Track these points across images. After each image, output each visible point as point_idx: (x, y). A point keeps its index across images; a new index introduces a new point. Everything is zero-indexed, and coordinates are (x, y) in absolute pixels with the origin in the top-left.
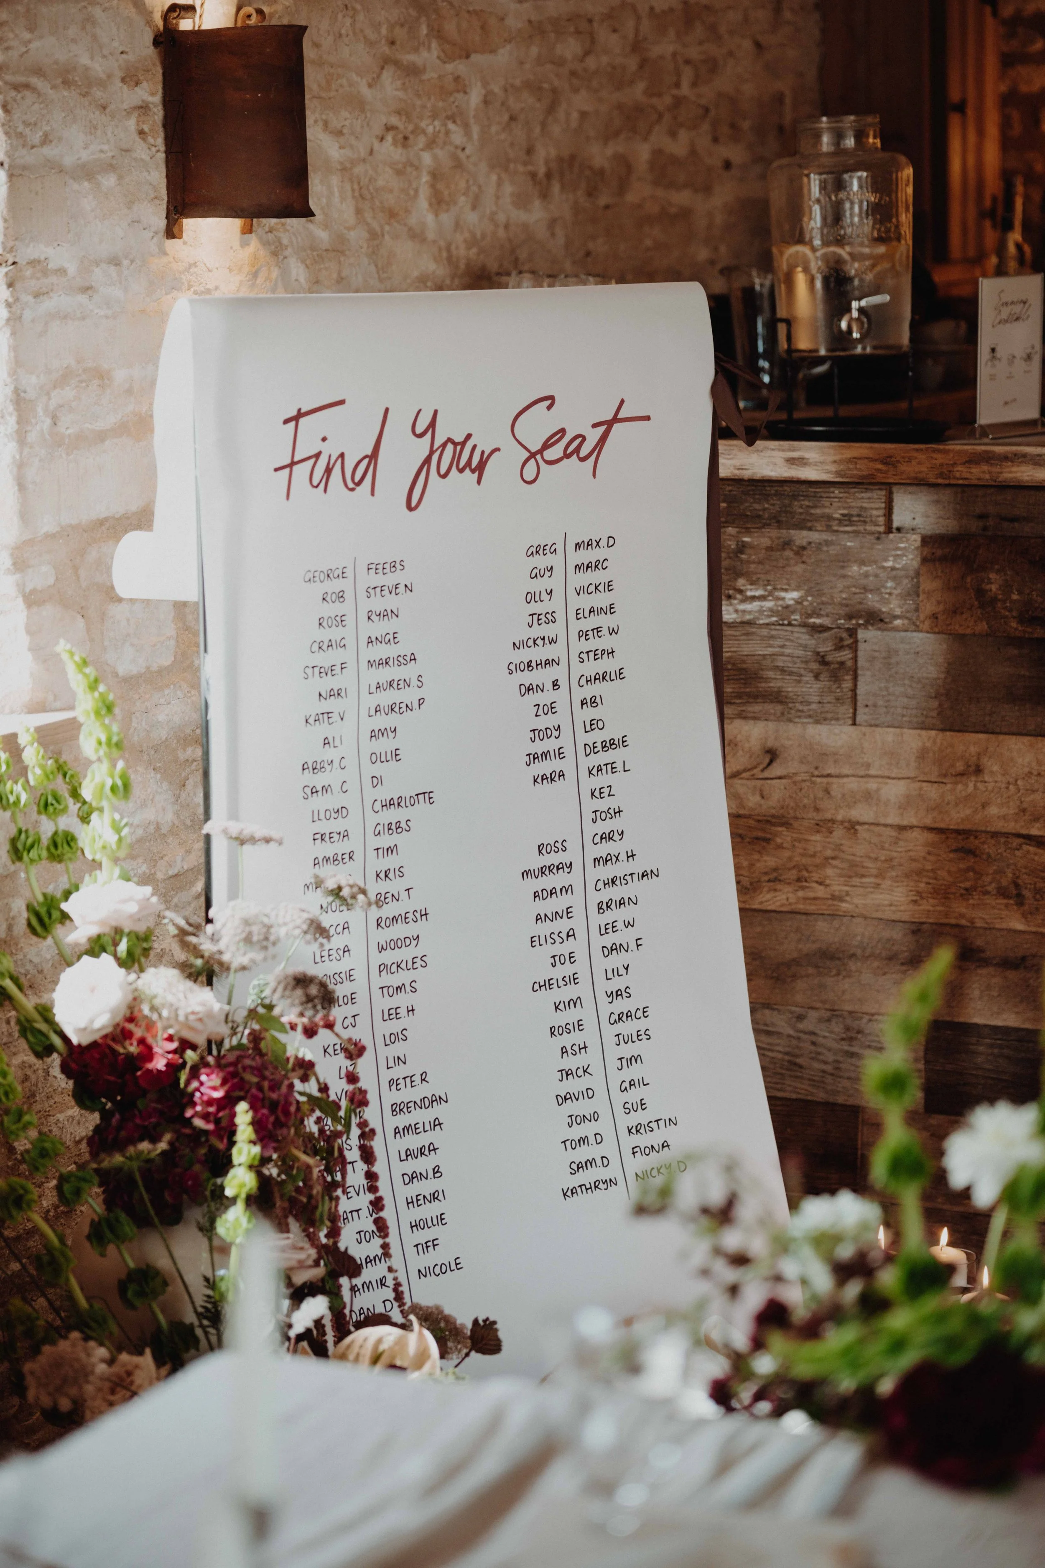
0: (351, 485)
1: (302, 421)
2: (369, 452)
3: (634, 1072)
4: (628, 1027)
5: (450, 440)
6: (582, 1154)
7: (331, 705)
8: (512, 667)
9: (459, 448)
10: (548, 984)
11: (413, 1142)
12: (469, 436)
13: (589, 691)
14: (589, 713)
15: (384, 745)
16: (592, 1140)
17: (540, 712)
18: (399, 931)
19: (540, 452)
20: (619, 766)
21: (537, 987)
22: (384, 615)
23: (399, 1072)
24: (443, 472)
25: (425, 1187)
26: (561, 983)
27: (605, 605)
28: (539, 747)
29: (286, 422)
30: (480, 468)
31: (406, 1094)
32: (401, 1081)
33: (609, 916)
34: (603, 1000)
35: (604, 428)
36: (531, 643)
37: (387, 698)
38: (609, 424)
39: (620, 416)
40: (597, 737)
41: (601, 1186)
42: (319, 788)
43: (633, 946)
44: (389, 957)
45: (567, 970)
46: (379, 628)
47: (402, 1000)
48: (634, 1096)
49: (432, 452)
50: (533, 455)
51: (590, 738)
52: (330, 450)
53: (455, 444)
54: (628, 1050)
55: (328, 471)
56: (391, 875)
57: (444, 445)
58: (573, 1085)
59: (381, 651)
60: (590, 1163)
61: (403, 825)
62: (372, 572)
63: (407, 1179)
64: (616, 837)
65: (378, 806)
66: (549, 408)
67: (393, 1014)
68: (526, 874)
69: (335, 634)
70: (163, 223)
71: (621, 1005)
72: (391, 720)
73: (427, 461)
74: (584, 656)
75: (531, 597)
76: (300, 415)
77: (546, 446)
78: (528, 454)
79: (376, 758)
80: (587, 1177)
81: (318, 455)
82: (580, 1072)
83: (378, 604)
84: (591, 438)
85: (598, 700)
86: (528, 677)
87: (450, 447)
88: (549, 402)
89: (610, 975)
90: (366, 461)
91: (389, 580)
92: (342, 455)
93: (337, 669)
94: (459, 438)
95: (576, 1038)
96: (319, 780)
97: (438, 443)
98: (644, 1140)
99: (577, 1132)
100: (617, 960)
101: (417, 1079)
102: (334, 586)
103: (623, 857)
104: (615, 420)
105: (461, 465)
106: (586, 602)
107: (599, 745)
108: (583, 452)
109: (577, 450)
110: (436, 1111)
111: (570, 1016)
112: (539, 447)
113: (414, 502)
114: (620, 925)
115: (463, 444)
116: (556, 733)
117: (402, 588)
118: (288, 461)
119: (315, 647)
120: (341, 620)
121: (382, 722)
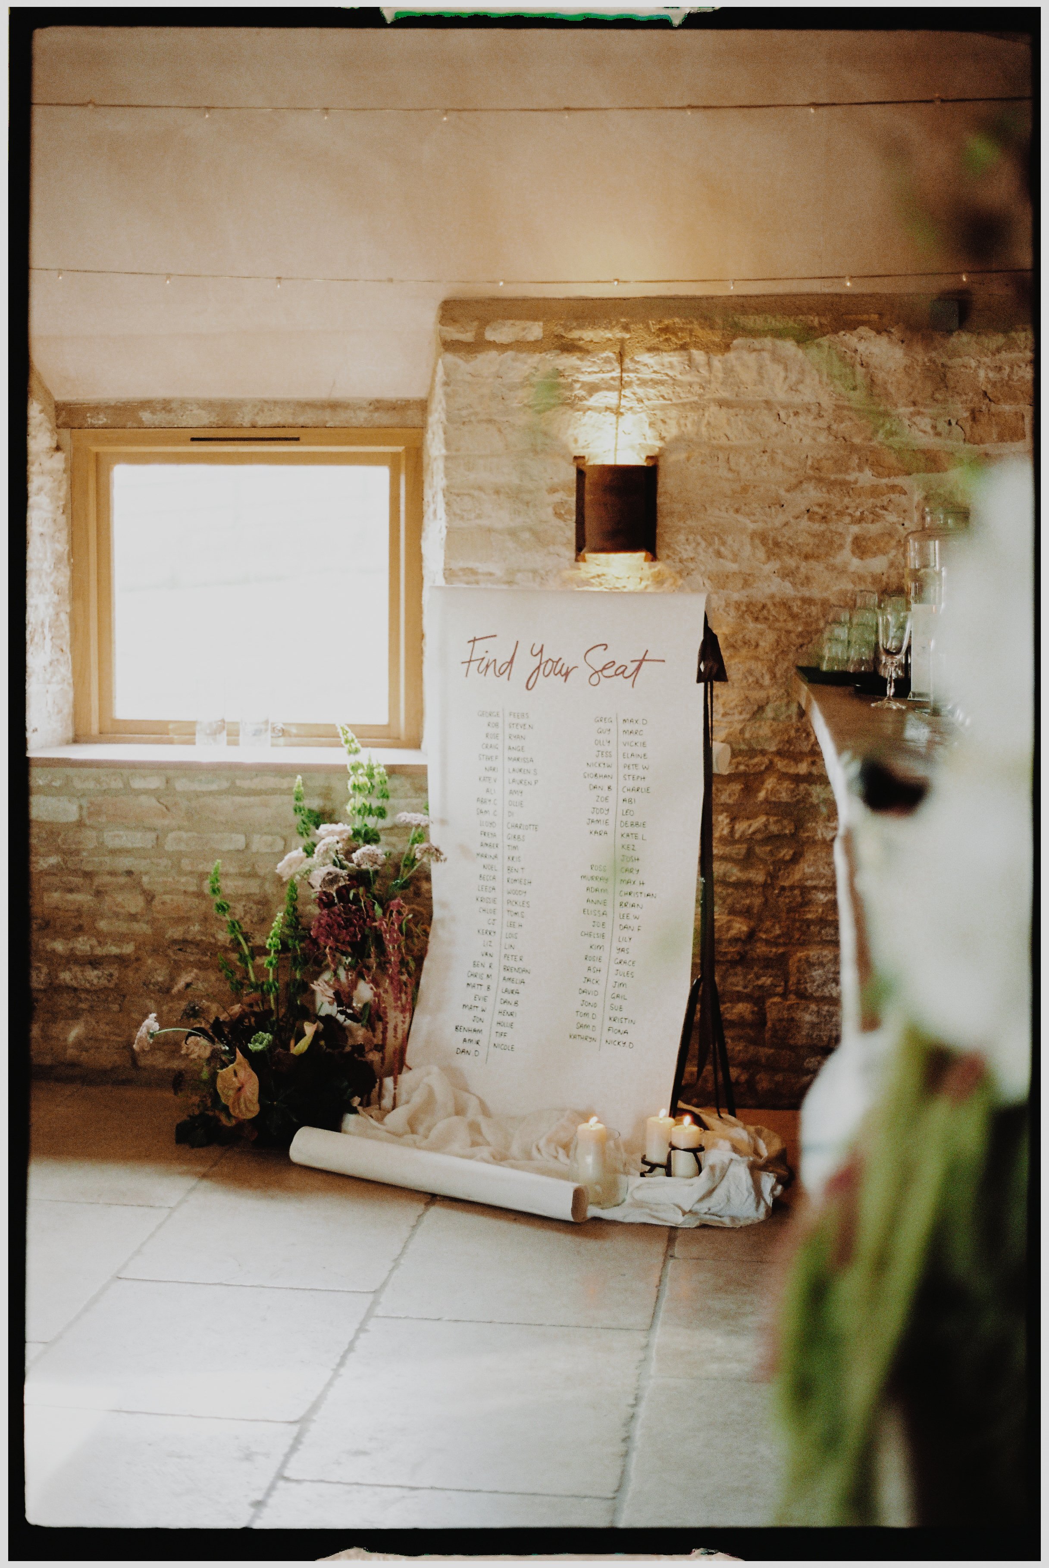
0: (498, 674)
1: (476, 642)
2: (509, 660)
3: (621, 991)
4: (624, 968)
5: (550, 659)
6: (584, 1021)
7: (490, 774)
8: (586, 775)
9: (555, 664)
10: (589, 934)
11: (511, 986)
12: (560, 659)
13: (628, 795)
14: (626, 806)
15: (516, 798)
16: (590, 1015)
17: (599, 800)
18: (516, 886)
19: (601, 671)
20: (640, 836)
21: (583, 934)
22: (517, 737)
23: (510, 952)
24: (546, 674)
25: (510, 1008)
26: (596, 936)
27: (641, 754)
28: (595, 817)
29: (469, 642)
30: (567, 674)
31: (511, 963)
32: (510, 957)
33: (624, 910)
34: (614, 951)
35: (638, 663)
36: (597, 765)
37: (519, 776)
38: (641, 662)
39: (646, 658)
40: (629, 819)
41: (588, 1039)
42: (483, 811)
43: (636, 929)
44: (512, 897)
45: (600, 930)
46: (515, 743)
47: (517, 920)
48: (617, 1002)
49: (541, 664)
50: (597, 672)
51: (624, 819)
52: (490, 657)
53: (553, 662)
54: (621, 979)
55: (487, 666)
56: (515, 859)
57: (547, 662)
58: (589, 986)
59: (515, 754)
60: (587, 1026)
61: (521, 837)
62: (512, 716)
63: (502, 1002)
64: (635, 872)
65: (510, 826)
66: (605, 649)
67: (512, 925)
68: (583, 877)
69: (493, 742)
70: (573, 555)
71: (622, 956)
72: (521, 787)
73: (539, 668)
74: (627, 777)
75: (598, 742)
76: (475, 640)
77: (604, 668)
78: (594, 672)
79: (511, 803)
80: (584, 1032)
81: (483, 659)
82: (595, 981)
83: (515, 731)
84: (632, 667)
85: (633, 801)
86: (595, 782)
87: (550, 663)
88: (604, 647)
89: (621, 940)
90: (507, 664)
91: (521, 721)
92: (495, 660)
93: (494, 758)
94: (556, 659)
95: (597, 965)
96: (484, 807)
97: (544, 660)
98: (616, 1025)
99: (585, 1009)
100: (626, 933)
101: (518, 958)
102: (494, 720)
103: (637, 883)
104: (643, 660)
105: (556, 672)
106: (629, 750)
107: (629, 824)
108: (626, 674)
109: (623, 672)
110: (524, 976)
111: (596, 953)
112: (601, 668)
113: (530, 686)
114: (631, 916)
115: (557, 662)
116: (606, 812)
117: (527, 726)
118: (468, 660)
119: (484, 746)
120: (496, 736)
121: (515, 787)
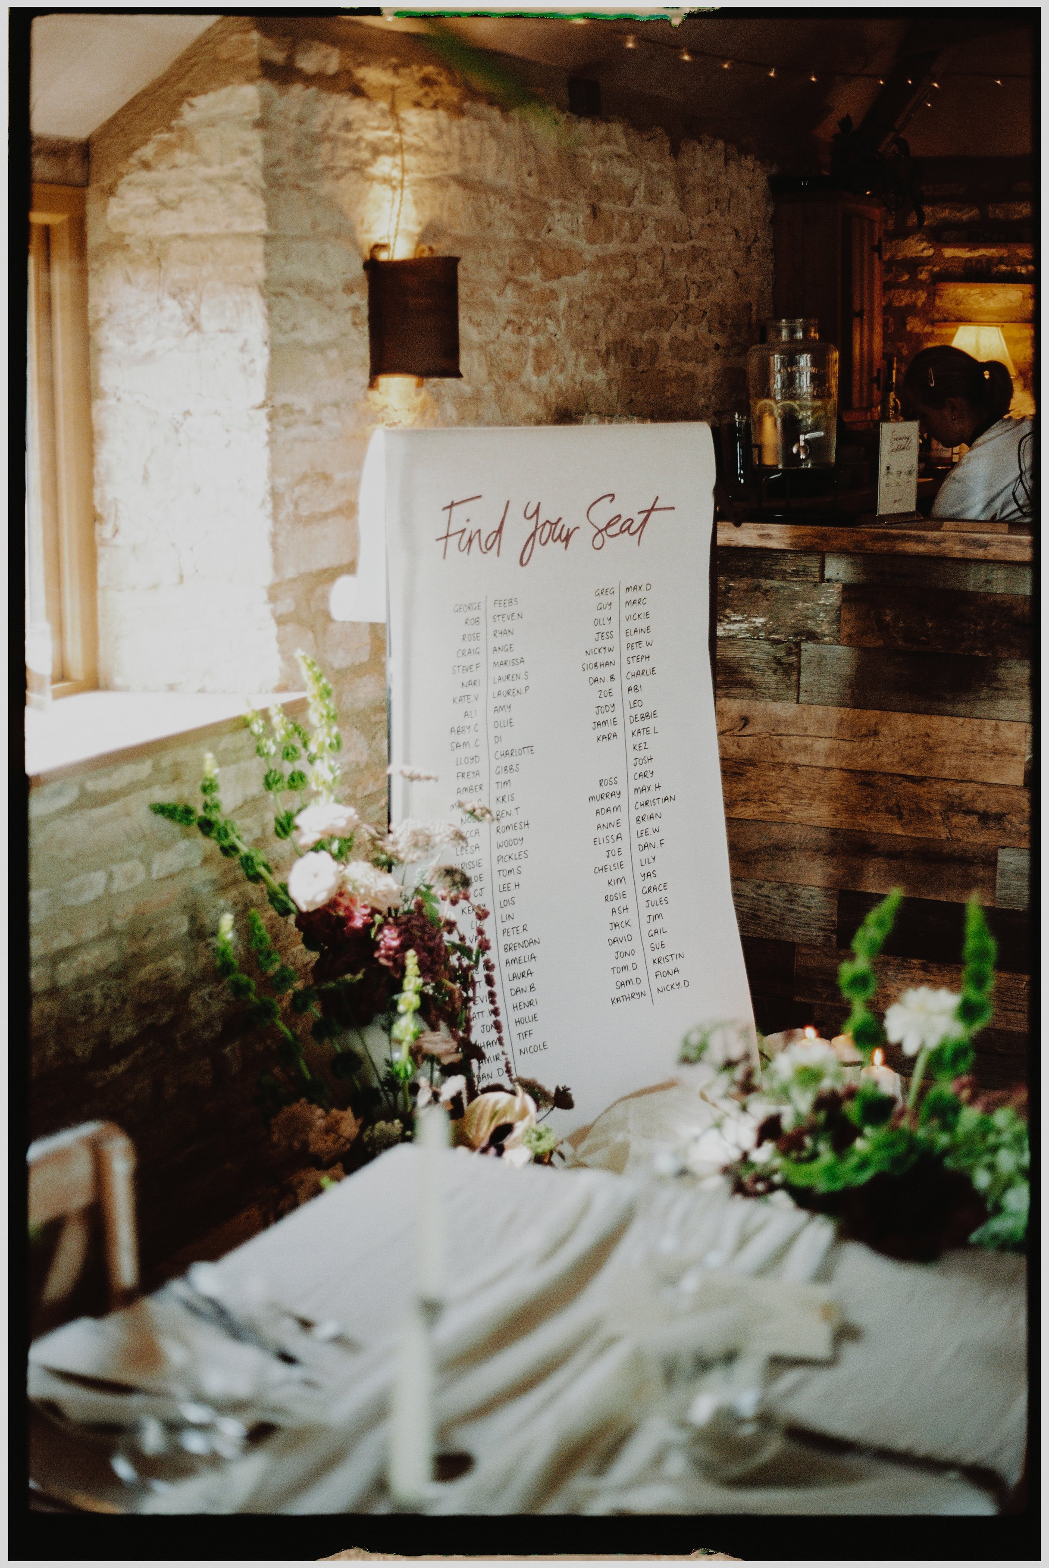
0: (485, 550)
1: (454, 508)
2: (497, 529)
3: (657, 924)
4: (654, 896)
5: (548, 521)
6: (624, 976)
7: (471, 690)
8: (585, 666)
9: (553, 526)
10: (604, 869)
11: (517, 969)
12: (560, 519)
13: (633, 682)
14: (633, 696)
15: (503, 716)
16: (630, 967)
17: (602, 695)
18: (511, 835)
19: (605, 529)
20: (651, 730)
21: (597, 870)
22: (504, 633)
23: (509, 924)
24: (543, 542)
25: (525, 998)
26: (612, 868)
27: (644, 627)
28: (601, 718)
29: (444, 509)
30: (567, 538)
31: (514, 939)
32: (511, 930)
33: (643, 825)
34: (639, 878)
35: (646, 514)
36: (597, 651)
37: (505, 686)
38: (649, 512)
39: (655, 507)
40: (638, 711)
41: (636, 996)
42: (461, 744)
43: (658, 844)
44: (504, 851)
45: (617, 859)
46: (501, 641)
47: (512, 879)
48: (657, 939)
49: (536, 529)
50: (600, 531)
51: (633, 712)
52: (472, 528)
53: (551, 524)
54: (654, 911)
55: (470, 541)
56: (506, 799)
57: (544, 525)
58: (619, 933)
59: (501, 656)
60: (629, 982)
61: (514, 767)
62: (497, 605)
63: (513, 992)
64: (649, 775)
65: (498, 755)
66: (611, 501)
67: (506, 888)
68: (591, 798)
69: (473, 645)
70: (366, 380)
71: (650, 882)
72: (509, 700)
73: (533, 534)
74: (631, 660)
75: (597, 622)
76: (452, 504)
77: (609, 525)
78: (597, 531)
79: (497, 724)
80: (627, 990)
81: (463, 531)
82: (624, 924)
83: (500, 626)
84: (639, 519)
85: (639, 688)
86: (596, 673)
87: (548, 526)
88: (611, 497)
89: (643, 863)
90: (495, 534)
91: (508, 610)
92: (479, 531)
93: (474, 668)
94: (554, 521)
95: (621, 903)
96: (461, 739)
97: (541, 522)
98: (663, 967)
99: (621, 962)
100: (648, 853)
101: (521, 929)
102: (473, 614)
103: (653, 787)
104: (653, 509)
105: (555, 538)
106: (632, 625)
107: (639, 717)
108: (632, 530)
109: (628, 528)
110: (533, 949)
111: (618, 889)
112: (604, 526)
113: (524, 561)
114: (650, 831)
115: (556, 524)
116: (612, 709)
117: (516, 616)
118: (445, 535)
119: (461, 653)
120: (476, 636)
121: (501, 701)
